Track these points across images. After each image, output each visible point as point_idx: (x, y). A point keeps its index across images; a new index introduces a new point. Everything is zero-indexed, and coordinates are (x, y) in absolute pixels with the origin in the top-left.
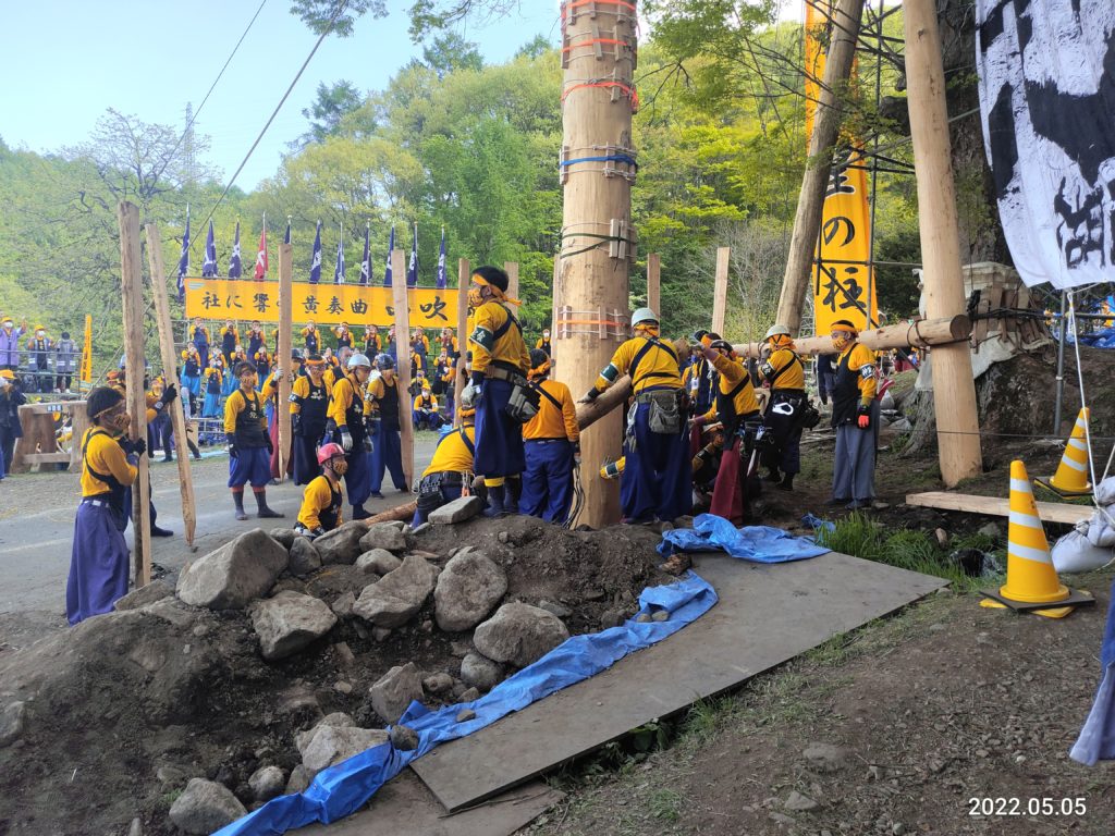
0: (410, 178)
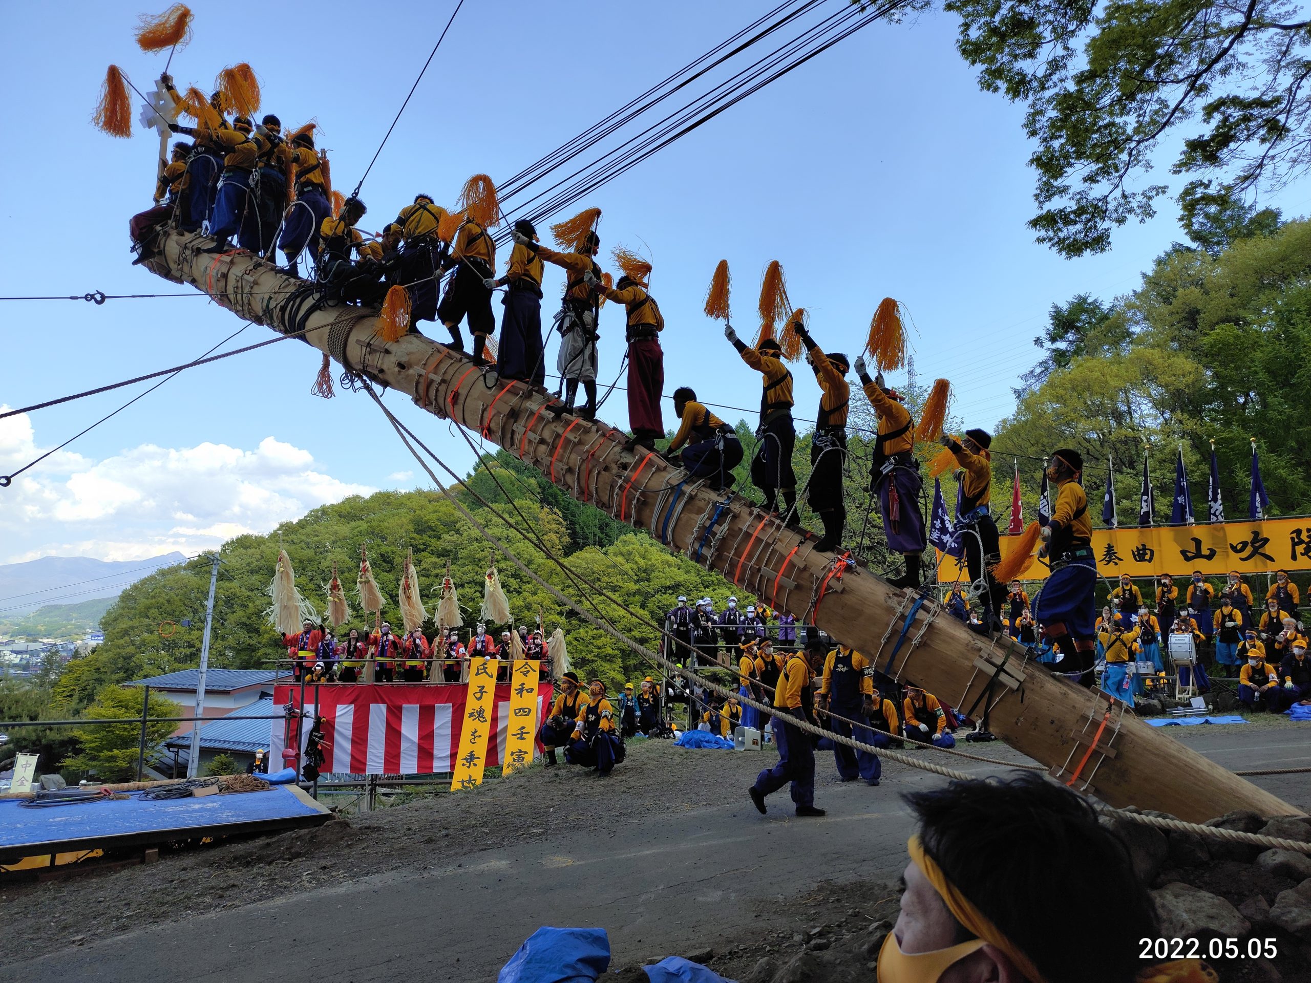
0: (1188, 386)
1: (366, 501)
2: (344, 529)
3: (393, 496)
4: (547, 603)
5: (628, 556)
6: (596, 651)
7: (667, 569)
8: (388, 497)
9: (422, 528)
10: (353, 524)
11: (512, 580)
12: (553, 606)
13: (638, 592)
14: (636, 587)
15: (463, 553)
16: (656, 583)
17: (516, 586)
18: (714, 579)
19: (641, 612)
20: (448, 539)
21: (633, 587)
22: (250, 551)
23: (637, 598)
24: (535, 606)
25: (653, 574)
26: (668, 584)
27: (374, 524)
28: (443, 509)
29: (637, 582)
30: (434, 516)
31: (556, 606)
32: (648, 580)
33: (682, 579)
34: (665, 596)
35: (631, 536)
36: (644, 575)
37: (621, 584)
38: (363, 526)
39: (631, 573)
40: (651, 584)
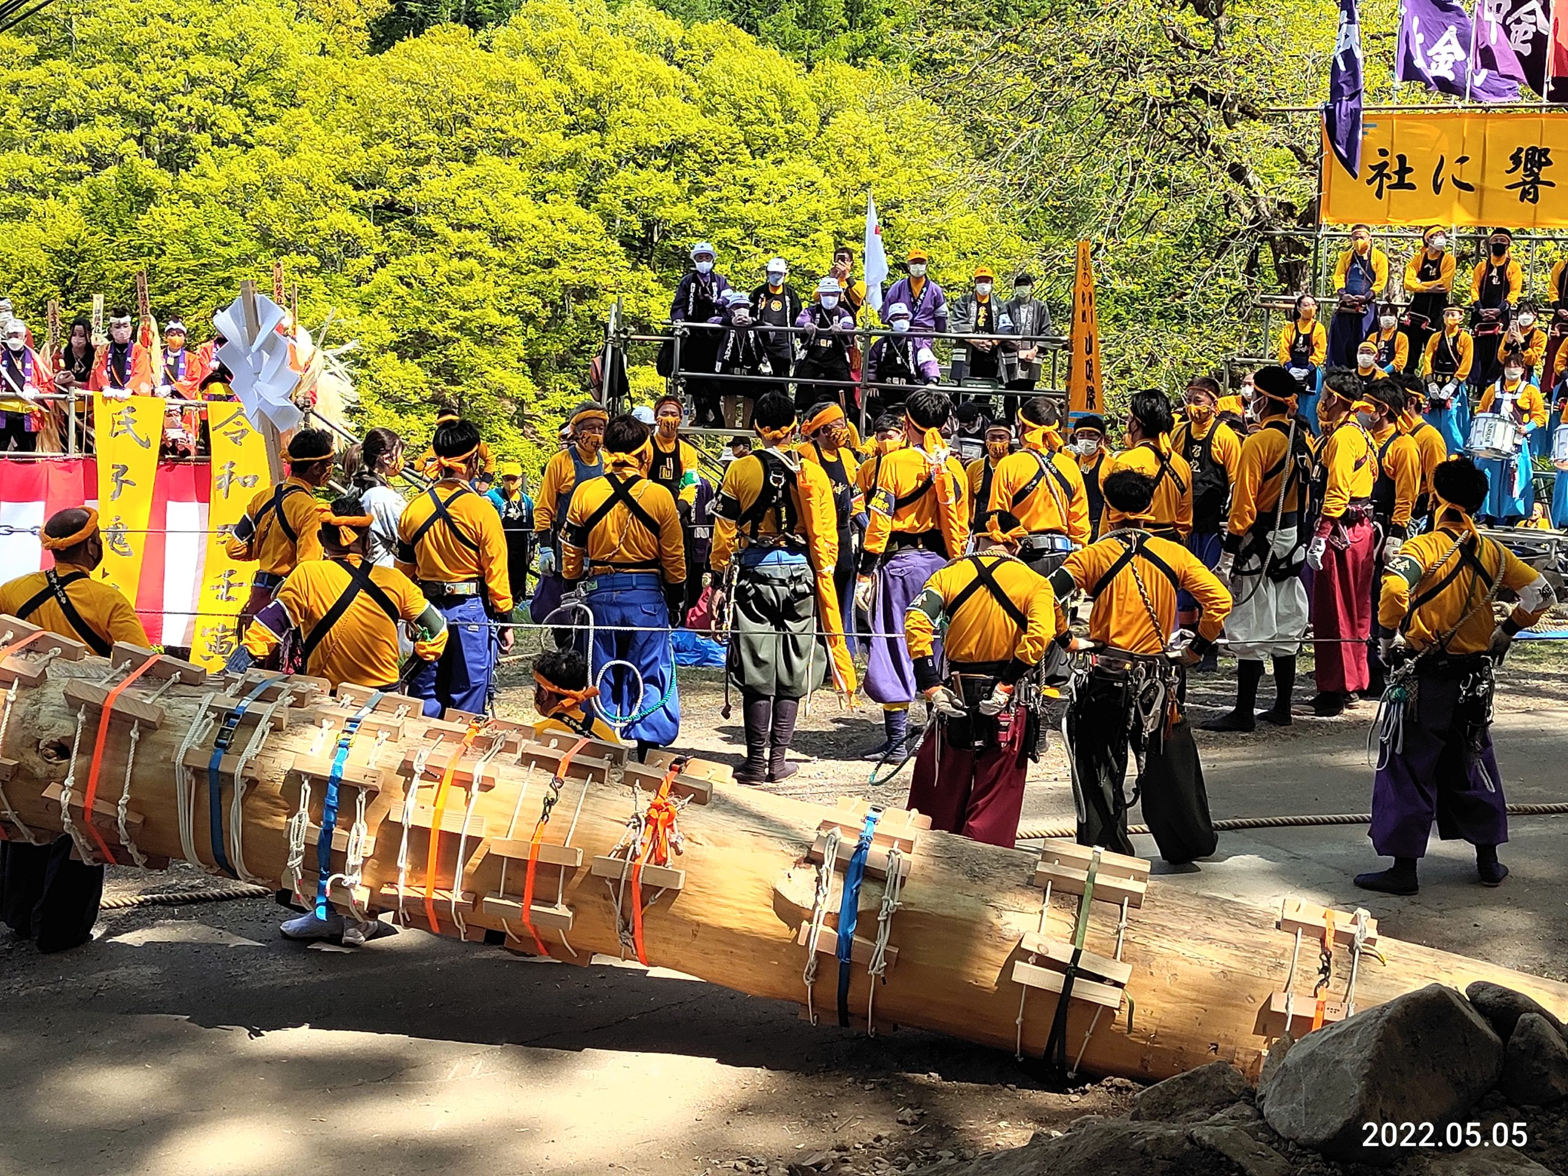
4: (323, 178)
5: (546, 59)
6: (455, 312)
7: (654, 100)
11: (226, 110)
12: (339, 188)
13: (572, 160)
14: (568, 145)
16: (621, 139)
17: (240, 129)
18: (780, 132)
19: (581, 212)
21: (558, 145)
23: (570, 177)
24: (290, 186)
25: (615, 114)
26: (655, 141)
29: (569, 131)
31: (348, 188)
32: (602, 128)
33: (692, 130)
34: (644, 174)
36: (591, 112)
37: (527, 137)
39: (554, 106)
40: (610, 138)
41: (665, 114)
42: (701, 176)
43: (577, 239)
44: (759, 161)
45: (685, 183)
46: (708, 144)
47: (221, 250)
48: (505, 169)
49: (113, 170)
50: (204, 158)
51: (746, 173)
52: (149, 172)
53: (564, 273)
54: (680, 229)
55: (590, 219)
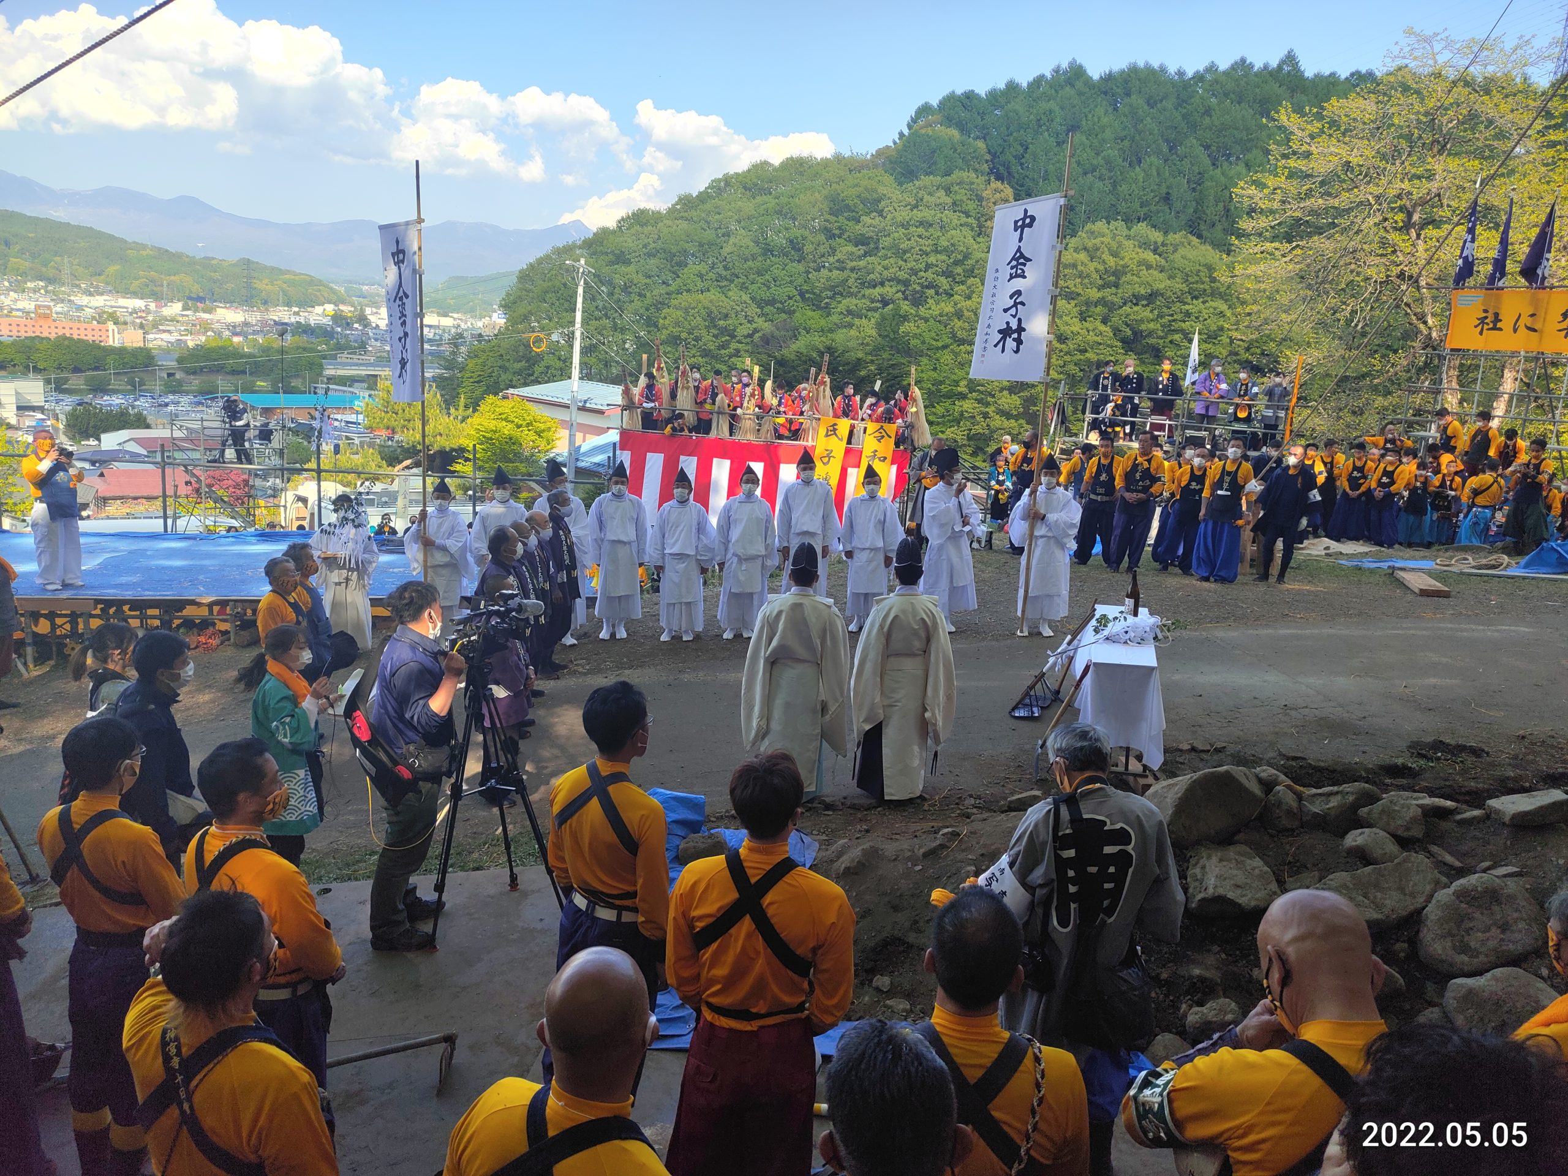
1: (776, 170)
2: (748, 206)
3: (806, 163)
5: (1093, 254)
7: (1145, 272)
8: (801, 165)
9: (838, 207)
10: (759, 199)
11: (943, 280)
13: (1102, 302)
14: (1100, 295)
15: (885, 242)
16: (1127, 291)
17: (947, 287)
18: (1207, 287)
19: (1102, 328)
20: (869, 223)
21: (1094, 294)
22: (648, 229)
23: (1099, 309)
24: (966, 314)
25: (1124, 279)
26: (1143, 292)
27: (784, 200)
28: (865, 183)
29: (1100, 288)
30: (854, 192)
32: (1117, 286)
33: (1162, 286)
34: (1136, 308)
35: (1100, 226)
36: (1113, 278)
37: (1080, 291)
38: (771, 202)
39: (1095, 276)
40: (1120, 291)
41: (1149, 279)
42: (1165, 310)
43: (1099, 339)
44: (1194, 301)
45: (1156, 312)
46: (1169, 293)
47: (934, 343)
48: (1067, 306)
49: (891, 306)
50: (930, 301)
51: (1187, 307)
52: (906, 307)
53: (1091, 355)
54: (1151, 334)
55: (1106, 329)
